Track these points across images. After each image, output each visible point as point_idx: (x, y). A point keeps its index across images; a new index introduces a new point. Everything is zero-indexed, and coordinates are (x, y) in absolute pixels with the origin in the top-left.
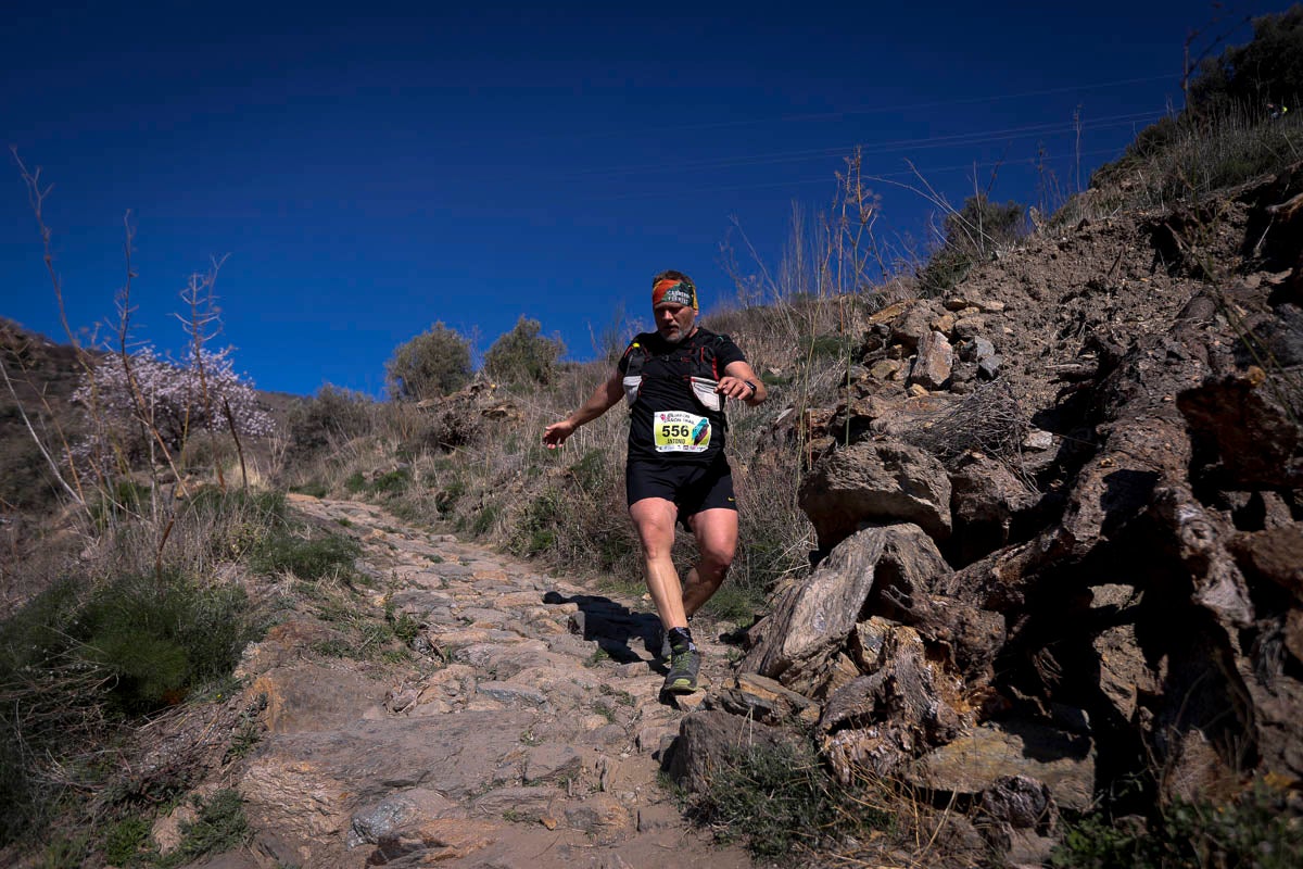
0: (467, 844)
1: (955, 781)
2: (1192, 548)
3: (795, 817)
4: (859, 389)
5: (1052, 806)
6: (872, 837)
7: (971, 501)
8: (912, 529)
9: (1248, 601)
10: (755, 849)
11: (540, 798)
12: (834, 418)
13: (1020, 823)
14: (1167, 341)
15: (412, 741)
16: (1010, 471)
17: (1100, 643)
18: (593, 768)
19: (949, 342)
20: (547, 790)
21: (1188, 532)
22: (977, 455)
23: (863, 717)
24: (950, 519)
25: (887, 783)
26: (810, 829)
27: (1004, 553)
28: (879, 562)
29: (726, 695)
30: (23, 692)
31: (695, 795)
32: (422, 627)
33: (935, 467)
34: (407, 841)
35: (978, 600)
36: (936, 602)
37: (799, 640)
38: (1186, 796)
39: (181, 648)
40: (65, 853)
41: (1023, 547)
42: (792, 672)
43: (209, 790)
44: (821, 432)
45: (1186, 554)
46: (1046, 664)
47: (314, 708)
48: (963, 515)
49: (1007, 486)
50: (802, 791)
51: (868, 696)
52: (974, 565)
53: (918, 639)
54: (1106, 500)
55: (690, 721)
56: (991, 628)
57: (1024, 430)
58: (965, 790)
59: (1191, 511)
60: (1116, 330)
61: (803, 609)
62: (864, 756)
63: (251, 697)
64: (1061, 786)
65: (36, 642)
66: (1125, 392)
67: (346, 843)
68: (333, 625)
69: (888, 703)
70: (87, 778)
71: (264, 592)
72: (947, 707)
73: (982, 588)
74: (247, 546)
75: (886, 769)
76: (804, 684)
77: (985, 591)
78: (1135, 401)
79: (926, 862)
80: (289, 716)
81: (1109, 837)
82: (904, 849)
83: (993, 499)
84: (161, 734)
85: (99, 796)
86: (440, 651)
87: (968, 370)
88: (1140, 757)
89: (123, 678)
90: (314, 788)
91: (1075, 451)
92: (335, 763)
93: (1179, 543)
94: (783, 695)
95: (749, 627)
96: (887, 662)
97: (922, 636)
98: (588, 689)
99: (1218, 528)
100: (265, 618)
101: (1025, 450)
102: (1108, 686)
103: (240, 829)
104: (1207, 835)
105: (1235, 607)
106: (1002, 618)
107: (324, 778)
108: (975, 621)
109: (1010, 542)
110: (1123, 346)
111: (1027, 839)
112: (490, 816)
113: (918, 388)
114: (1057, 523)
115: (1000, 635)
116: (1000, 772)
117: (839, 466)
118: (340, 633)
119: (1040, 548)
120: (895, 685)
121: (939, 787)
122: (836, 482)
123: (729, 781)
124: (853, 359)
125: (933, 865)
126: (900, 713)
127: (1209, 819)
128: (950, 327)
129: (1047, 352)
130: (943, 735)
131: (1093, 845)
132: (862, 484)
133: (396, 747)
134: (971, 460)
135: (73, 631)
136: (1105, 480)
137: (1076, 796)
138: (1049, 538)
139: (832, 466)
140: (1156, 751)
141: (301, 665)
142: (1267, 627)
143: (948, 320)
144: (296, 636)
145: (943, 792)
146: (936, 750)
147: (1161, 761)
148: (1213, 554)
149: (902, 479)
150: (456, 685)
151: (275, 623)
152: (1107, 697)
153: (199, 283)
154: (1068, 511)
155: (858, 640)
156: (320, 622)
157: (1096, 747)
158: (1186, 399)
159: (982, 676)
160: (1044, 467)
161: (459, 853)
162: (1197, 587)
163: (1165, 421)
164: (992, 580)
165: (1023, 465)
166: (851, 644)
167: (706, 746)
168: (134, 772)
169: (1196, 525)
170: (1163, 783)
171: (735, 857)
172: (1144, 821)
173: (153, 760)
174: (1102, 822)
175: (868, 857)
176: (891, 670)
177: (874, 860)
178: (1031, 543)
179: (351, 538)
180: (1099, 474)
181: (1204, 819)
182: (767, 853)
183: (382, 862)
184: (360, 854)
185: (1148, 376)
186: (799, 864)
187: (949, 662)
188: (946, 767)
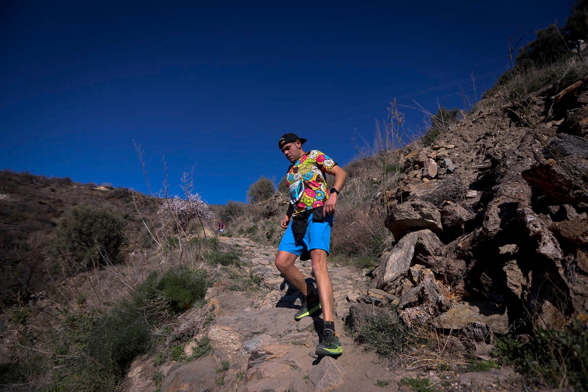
0: (280, 353)
1: (451, 325)
2: (534, 232)
3: (393, 341)
4: (404, 182)
5: (490, 332)
6: (422, 347)
7: (449, 219)
8: (428, 231)
9: (560, 250)
10: (379, 353)
11: (304, 336)
12: (396, 193)
13: (478, 340)
14: (516, 152)
15: (260, 318)
16: (462, 206)
17: (505, 268)
19: (435, 162)
20: (305, 333)
21: (531, 225)
22: (449, 202)
23: (414, 303)
24: (442, 226)
25: (425, 327)
26: (399, 345)
27: (462, 238)
28: (416, 244)
29: (364, 297)
30: (146, 307)
31: (357, 333)
32: (262, 279)
34: (261, 353)
35: (454, 256)
36: (437, 259)
37: (389, 276)
38: (544, 327)
39: (188, 291)
40: (161, 357)
41: (469, 235)
42: (388, 287)
43: (199, 337)
44: (391, 199)
45: (531, 234)
46: (486, 279)
47: (229, 308)
48: (446, 224)
49: (461, 212)
50: (392, 330)
52: (452, 243)
53: (432, 273)
54: (500, 215)
55: (352, 307)
56: (460, 266)
57: (466, 191)
58: (455, 328)
59: (532, 217)
60: (496, 150)
61: (390, 264)
62: (416, 317)
63: (210, 306)
64: (494, 324)
65: (148, 291)
66: (503, 173)
67: (242, 353)
68: (234, 280)
69: (423, 297)
70: (166, 333)
71: (212, 271)
72: (445, 297)
73: (455, 251)
74: (206, 256)
75: (425, 320)
76: (393, 291)
77: (457, 252)
78: (507, 176)
79: (443, 356)
80: (222, 312)
81: (515, 344)
82: (434, 351)
83: (457, 217)
84: (185, 319)
85: (170, 338)
86: (269, 286)
87: (444, 170)
88: (524, 313)
89: (173, 301)
90: (230, 335)
91: (486, 197)
92: (237, 327)
93: (528, 231)
94: (385, 296)
95: (372, 271)
96: (421, 282)
97: (433, 272)
99: (543, 223)
100: (213, 279)
101: (467, 198)
102: (510, 284)
103: (210, 349)
104: (554, 342)
105: (554, 252)
106: (463, 262)
107: (233, 332)
108: (452, 265)
109: (464, 234)
111: (482, 346)
112: (287, 343)
113: (425, 180)
114: (481, 225)
115: (463, 269)
116: (469, 321)
117: (398, 211)
118: (236, 283)
119: (476, 235)
120: (425, 290)
121: (445, 327)
122: (397, 217)
123: (367, 328)
124: (401, 172)
125: (446, 357)
126: (428, 301)
127: (554, 336)
128: (435, 156)
129: (472, 161)
130: (445, 308)
131: (509, 348)
132: (407, 217)
133: (255, 320)
134: (447, 204)
135: (157, 288)
136: (498, 207)
137: (500, 328)
138: (479, 231)
140: (530, 310)
141: (224, 294)
142: (569, 259)
143: (434, 154)
144: (222, 285)
145: (448, 329)
146: (443, 314)
147: (532, 313)
148: (543, 233)
149: (421, 213)
150: (274, 298)
151: (216, 281)
152: (510, 288)
153: (186, 175)
154: (485, 220)
155: (411, 273)
156: (229, 280)
157: (508, 309)
158: (525, 174)
159: (458, 284)
160: (475, 204)
161: (278, 356)
162: (538, 246)
163: (519, 182)
164: (459, 248)
165: (467, 204)
166: (409, 275)
167: (359, 316)
168: (178, 331)
169: (534, 223)
170: (534, 322)
171: (372, 356)
172: (528, 337)
173: (183, 327)
174: (512, 338)
175: (421, 355)
176: (423, 285)
177: (422, 356)
178: (472, 233)
179: (239, 250)
180: (495, 205)
181: (552, 336)
182: (383, 354)
183: (253, 360)
184: (246, 357)
185: (511, 166)
186: (395, 358)
187: (445, 280)
188: (448, 320)
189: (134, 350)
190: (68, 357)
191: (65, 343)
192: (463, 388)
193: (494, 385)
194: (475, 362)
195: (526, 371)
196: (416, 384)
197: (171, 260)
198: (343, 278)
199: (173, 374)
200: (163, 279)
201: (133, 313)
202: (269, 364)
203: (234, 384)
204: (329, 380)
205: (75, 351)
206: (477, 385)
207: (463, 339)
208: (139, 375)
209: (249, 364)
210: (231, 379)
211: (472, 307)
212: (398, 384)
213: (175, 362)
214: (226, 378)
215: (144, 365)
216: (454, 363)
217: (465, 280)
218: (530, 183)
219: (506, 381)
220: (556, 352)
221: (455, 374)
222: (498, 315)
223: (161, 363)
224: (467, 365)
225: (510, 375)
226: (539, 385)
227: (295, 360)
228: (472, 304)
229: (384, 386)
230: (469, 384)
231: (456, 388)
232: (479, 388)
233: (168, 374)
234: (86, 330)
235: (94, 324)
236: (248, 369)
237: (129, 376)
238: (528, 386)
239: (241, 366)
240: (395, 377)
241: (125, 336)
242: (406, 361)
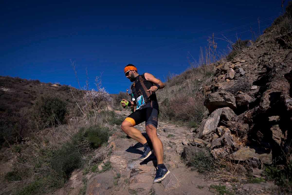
0: (147, 170)
1: (239, 158)
2: (290, 108)
3: (207, 166)
4: (216, 81)
5: (261, 163)
6: (222, 169)
7: (240, 101)
8: (228, 108)
10: (199, 172)
12: (211, 88)
13: (254, 167)
14: (282, 64)
16: (248, 94)
17: (272, 129)
18: (168, 157)
19: (234, 70)
21: (288, 104)
22: (240, 92)
23: (219, 146)
24: (236, 105)
25: (224, 159)
26: (210, 168)
27: (247, 112)
28: (221, 115)
29: (192, 142)
30: (79, 145)
31: (187, 161)
33: (231, 95)
34: (137, 170)
35: (242, 121)
36: (232, 123)
37: (205, 132)
39: (99, 138)
40: (86, 170)
41: (251, 110)
42: (205, 138)
43: (105, 161)
44: (208, 91)
45: (288, 109)
46: (260, 134)
47: (120, 147)
48: (239, 104)
49: (247, 97)
50: (207, 160)
51: (220, 142)
52: (241, 114)
53: (229, 130)
54: (270, 99)
55: (185, 148)
56: (245, 127)
57: (250, 86)
58: (242, 160)
59: (289, 100)
60: (270, 63)
61: (206, 125)
62: (220, 154)
63: (111, 146)
64: (264, 159)
65: (79, 137)
66: (273, 75)
67: (127, 170)
69: (224, 143)
70: (89, 159)
71: (112, 128)
72: (236, 144)
73: (243, 119)
74: (109, 120)
75: (224, 156)
76: (208, 140)
78: (275, 77)
79: (234, 174)
80: (117, 149)
81: (275, 170)
82: (229, 171)
83: (245, 101)
84: (98, 152)
85: (90, 161)
87: (238, 74)
88: (281, 153)
89: (92, 143)
90: (121, 161)
91: (262, 89)
92: (124, 156)
93: (286, 107)
94: (203, 142)
95: (196, 129)
96: (223, 135)
97: (230, 130)
98: (167, 142)
100: (112, 132)
101: (251, 90)
102: (274, 138)
103: (111, 167)
106: (247, 125)
107: (123, 159)
108: (241, 126)
109: (249, 110)
110: (272, 66)
111: (256, 170)
112: (150, 165)
113: (228, 80)
114: (259, 105)
115: (247, 129)
116: (249, 156)
117: (211, 97)
118: (124, 134)
119: (255, 110)
120: (225, 140)
121: (236, 159)
122: (211, 100)
123: (193, 159)
124: (214, 76)
125: (236, 175)
126: (226, 145)
128: (234, 67)
129: (255, 69)
130: (236, 149)
131: (272, 172)
132: (216, 100)
134: (239, 93)
135: (84, 136)
136: (269, 95)
137: (267, 161)
138: (257, 108)
139: (210, 97)
140: (285, 151)
141: (118, 140)
143: (233, 65)
144: (117, 135)
145: (237, 160)
146: (235, 152)
147: (286, 153)
149: (224, 98)
151: (113, 133)
152: (274, 140)
153: (98, 78)
154: (261, 102)
155: (218, 131)
156: (121, 132)
157: (272, 151)
158: (286, 76)
159: (244, 137)
160: (256, 93)
161: (145, 172)
163: (283, 81)
164: (245, 117)
165: (251, 93)
166: (217, 132)
167: (189, 152)
168: (95, 158)
169: (290, 103)
170: (288, 158)
171: (195, 173)
172: (284, 166)
173: (97, 156)
174: (274, 166)
175: (221, 173)
176: (224, 137)
177: (222, 174)
178: (253, 109)
180: (267, 94)
182: (201, 172)
183: (133, 173)
184: (129, 172)
185: (278, 71)
186: (208, 175)
187: (236, 134)
188: (237, 156)
189: (73, 166)
190: (41, 169)
191: (39, 162)
192: (244, 191)
193: (262, 191)
194: (252, 178)
195: (281, 184)
196: (218, 188)
197: (91, 122)
198: (181, 133)
199: (92, 179)
200: (87, 132)
201: (72, 148)
202: (141, 175)
203: (123, 185)
204: (172, 184)
205: (45, 166)
206: (253, 190)
208: (76, 179)
209: (131, 175)
210: (121, 182)
211: (251, 149)
212: (209, 188)
213: (93, 173)
214: (119, 182)
215: (78, 174)
216: (240, 179)
217: (248, 134)
218: (289, 81)
219: (269, 189)
221: (241, 184)
222: (266, 154)
223: (87, 173)
224: (247, 180)
225: (272, 186)
226: (288, 192)
228: (251, 147)
229: (201, 189)
230: (248, 190)
231: (241, 191)
232: (253, 192)
233: (90, 179)
234: (49, 156)
235: (53, 153)
236: (130, 177)
237: (71, 179)
238: (282, 192)
239: (126, 176)
240: (207, 184)
241: (68, 159)
242: (213, 176)
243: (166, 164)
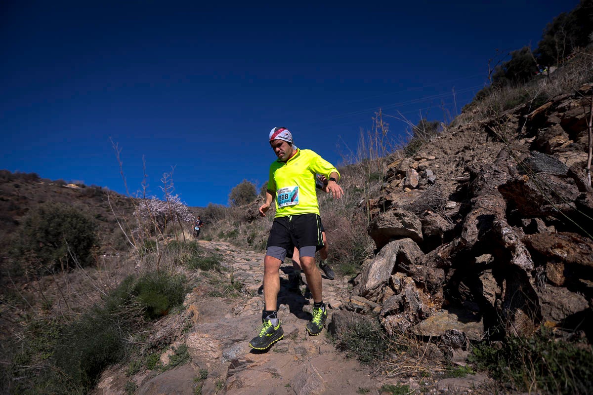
0: (261, 361)
1: (430, 332)
2: (509, 244)
3: (374, 348)
4: (387, 191)
5: (467, 339)
6: (402, 354)
7: (429, 228)
8: (409, 240)
9: (532, 261)
10: (361, 360)
12: (379, 202)
13: (455, 347)
14: (493, 167)
15: (240, 326)
16: (442, 217)
17: (481, 277)
18: (303, 333)
19: (417, 172)
20: (287, 341)
21: (506, 238)
22: (429, 212)
23: (396, 310)
24: (422, 235)
25: (405, 335)
26: (380, 352)
27: (442, 247)
28: (398, 252)
29: (347, 304)
30: (120, 313)
31: (338, 340)
32: (244, 284)
34: (241, 361)
35: (434, 265)
36: (418, 268)
37: (371, 283)
38: (516, 334)
39: (166, 297)
40: (135, 366)
41: (448, 245)
42: (370, 294)
43: (176, 344)
44: (375, 207)
45: (507, 246)
46: (463, 288)
47: (209, 315)
48: (427, 233)
49: (441, 222)
50: (374, 338)
51: (397, 303)
52: (432, 252)
53: (413, 281)
54: (478, 226)
55: (335, 314)
56: (439, 275)
57: (445, 202)
58: (434, 335)
59: (507, 230)
60: (475, 164)
61: (372, 271)
62: (397, 325)
63: (188, 312)
65: (122, 297)
66: (480, 186)
67: (221, 362)
68: (214, 286)
69: (404, 305)
70: (141, 341)
71: (191, 276)
72: (425, 305)
73: (435, 260)
74: (186, 261)
75: (405, 328)
76: (375, 298)
77: (436, 262)
78: (484, 189)
79: (422, 362)
80: (201, 318)
81: (489, 350)
82: (413, 357)
83: (437, 227)
84: (162, 326)
85: (144, 347)
86: (250, 293)
87: (425, 181)
88: (498, 320)
89: (149, 307)
90: (210, 343)
91: (464, 208)
92: (216, 334)
93: (504, 243)
94: (367, 303)
95: (355, 277)
96: (403, 290)
97: (414, 280)
99: (517, 235)
100: (191, 285)
101: (447, 209)
102: (485, 293)
103: (188, 357)
104: (524, 348)
105: (527, 264)
106: (443, 271)
107: (213, 339)
108: (432, 274)
109: (444, 244)
110: (478, 169)
111: (459, 352)
113: (407, 189)
114: (460, 236)
115: (442, 278)
116: (447, 328)
117: (381, 220)
118: (216, 289)
119: (454, 245)
120: (406, 298)
121: (425, 335)
122: (380, 225)
123: (349, 336)
124: (384, 180)
125: (425, 364)
126: (408, 308)
127: (524, 342)
128: (417, 166)
129: (452, 172)
130: (425, 316)
131: (483, 354)
132: (389, 226)
133: (236, 327)
134: (427, 214)
135: (133, 293)
136: (477, 219)
137: (476, 335)
138: (457, 241)
139: (378, 220)
140: (503, 318)
141: (204, 300)
142: (539, 270)
143: (416, 164)
144: (202, 290)
145: (427, 336)
146: (423, 321)
147: (505, 321)
148: (517, 245)
149: (403, 223)
150: (256, 304)
151: (195, 286)
152: (485, 297)
153: (166, 176)
154: (463, 231)
155: (392, 281)
156: (210, 285)
157: (483, 317)
158: (501, 188)
159: (438, 292)
160: (454, 214)
161: (259, 365)
162: (512, 257)
163: (495, 195)
164: (438, 257)
165: (446, 214)
166: (390, 283)
167: (341, 323)
168: (154, 339)
169: (509, 235)
170: (507, 330)
171: (354, 363)
172: (501, 343)
173: (159, 335)
174: (486, 344)
175: (401, 362)
176: (404, 293)
177: (403, 363)
178: (451, 243)
179: (220, 254)
180: (473, 217)
181: (523, 342)
182: (365, 362)
183: (233, 368)
184: (226, 365)
185: (488, 180)
186: (376, 365)
187: (425, 289)
188: (427, 327)
189: (106, 359)
190: (30, 367)
191: (27, 352)
192: (440, 393)
193: (470, 391)
194: (452, 368)
195: (499, 377)
196: (396, 390)
197: (148, 263)
199: (148, 384)
200: (139, 284)
201: (105, 319)
202: (250, 372)
203: (213, 393)
204: (311, 388)
205: (39, 361)
206: (454, 391)
207: (441, 345)
208: (110, 385)
209: (229, 372)
210: (209, 388)
211: (450, 315)
212: (379, 391)
213: (150, 371)
214: (204, 388)
215: (116, 375)
216: (433, 370)
217: (444, 288)
218: (505, 197)
219: (481, 387)
220: (526, 357)
221: (434, 380)
222: (474, 323)
223: (135, 372)
224: (445, 372)
225: (484, 381)
226: (511, 390)
227: (276, 368)
228: (450, 312)
229: (365, 393)
230: (446, 390)
231: (434, 393)
233: (142, 384)
234: (50, 339)
235: (61, 331)
236: (227, 377)
237: (99, 387)
238: (501, 391)
239: (220, 375)
240: (376, 384)
241: (96, 345)
242: (387, 368)
243: (299, 348)
